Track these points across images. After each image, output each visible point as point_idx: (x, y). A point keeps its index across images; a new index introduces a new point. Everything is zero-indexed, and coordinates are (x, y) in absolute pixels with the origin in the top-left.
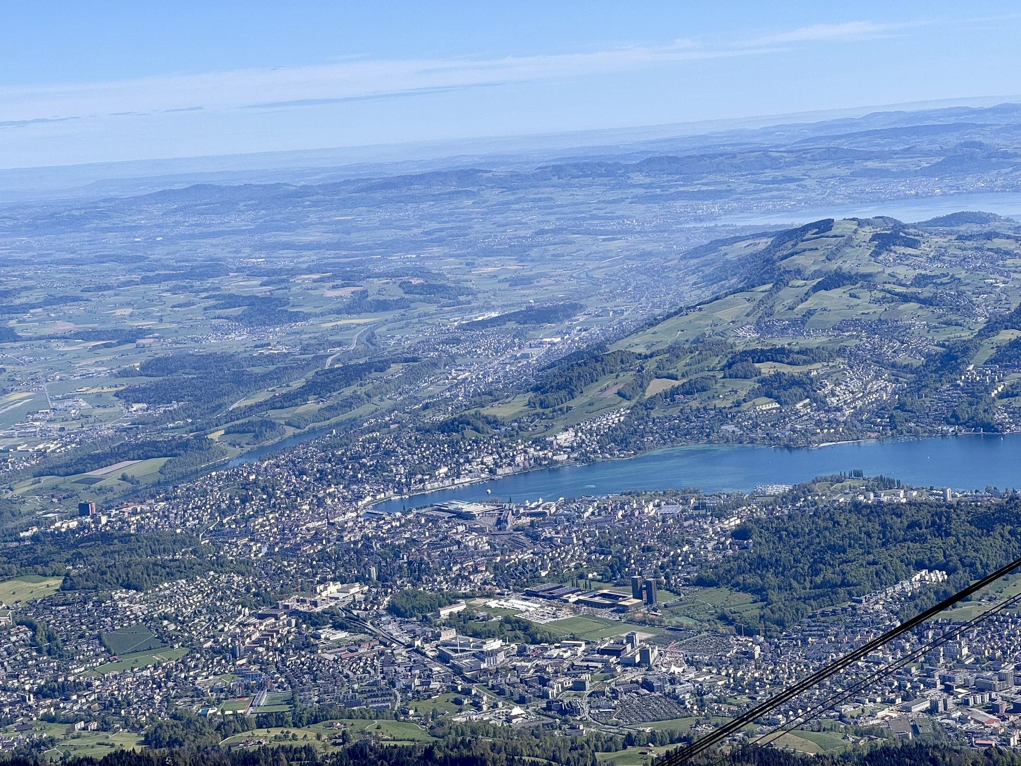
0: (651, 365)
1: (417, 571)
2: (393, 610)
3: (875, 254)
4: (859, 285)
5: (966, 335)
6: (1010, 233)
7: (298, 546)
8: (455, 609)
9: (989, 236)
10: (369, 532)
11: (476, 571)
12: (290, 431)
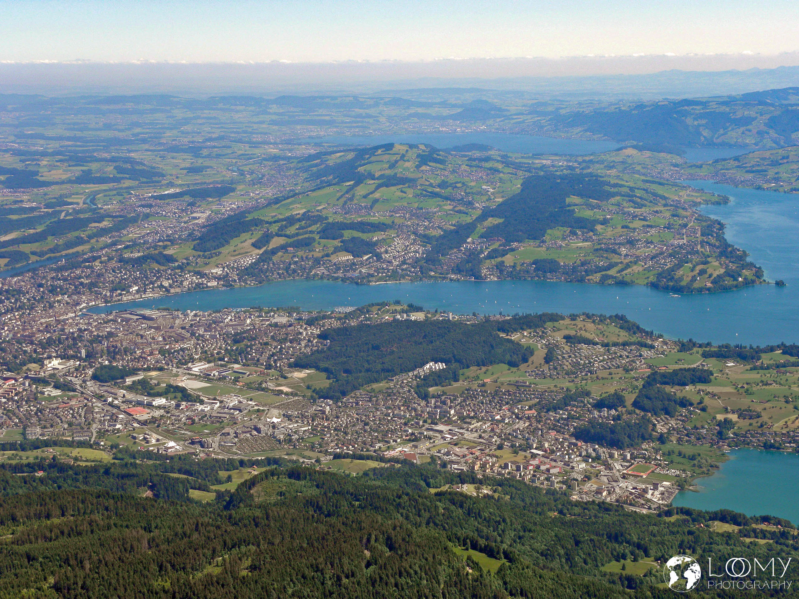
0: (274, 228)
1: (113, 353)
2: (95, 377)
3: (418, 167)
4: (407, 185)
5: (468, 220)
6: (499, 159)
7: (33, 334)
8: (136, 378)
9: (486, 160)
10: (83, 327)
11: (151, 354)
12: (34, 258)
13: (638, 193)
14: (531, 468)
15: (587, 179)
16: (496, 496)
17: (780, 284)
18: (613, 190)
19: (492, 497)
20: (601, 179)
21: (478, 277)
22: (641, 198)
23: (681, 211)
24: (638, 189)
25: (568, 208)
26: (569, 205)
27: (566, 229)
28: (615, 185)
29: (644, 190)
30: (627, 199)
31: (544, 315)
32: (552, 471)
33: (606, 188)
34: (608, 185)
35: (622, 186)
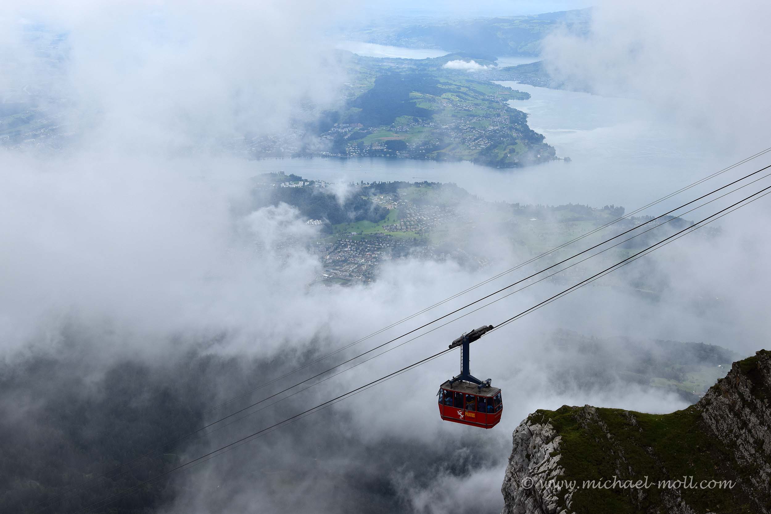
13: (463, 89)
15: (424, 79)
18: (444, 87)
20: (436, 79)
21: (344, 153)
22: (465, 94)
23: (494, 105)
24: (463, 87)
25: (411, 101)
26: (412, 99)
27: (410, 117)
28: (445, 84)
29: (466, 87)
30: (455, 94)
33: (439, 86)
34: (440, 83)
35: (451, 84)
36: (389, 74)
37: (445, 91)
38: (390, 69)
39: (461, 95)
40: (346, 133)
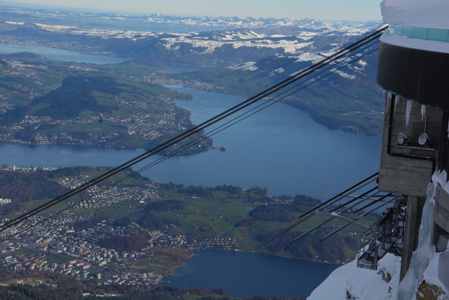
5: (25, 104)
6: (46, 63)
9: (37, 64)
13: (138, 91)
14: (70, 266)
16: (48, 285)
17: (223, 149)
18: (122, 88)
19: (46, 286)
21: (33, 141)
22: (139, 94)
24: (138, 88)
25: (93, 99)
26: (94, 97)
27: (93, 112)
28: (123, 85)
29: (141, 89)
30: (131, 94)
31: (79, 167)
32: (85, 268)
33: (118, 87)
34: (119, 85)
35: (127, 86)
36: (75, 75)
37: (123, 91)
38: (76, 71)
39: (136, 95)
40: (36, 124)
